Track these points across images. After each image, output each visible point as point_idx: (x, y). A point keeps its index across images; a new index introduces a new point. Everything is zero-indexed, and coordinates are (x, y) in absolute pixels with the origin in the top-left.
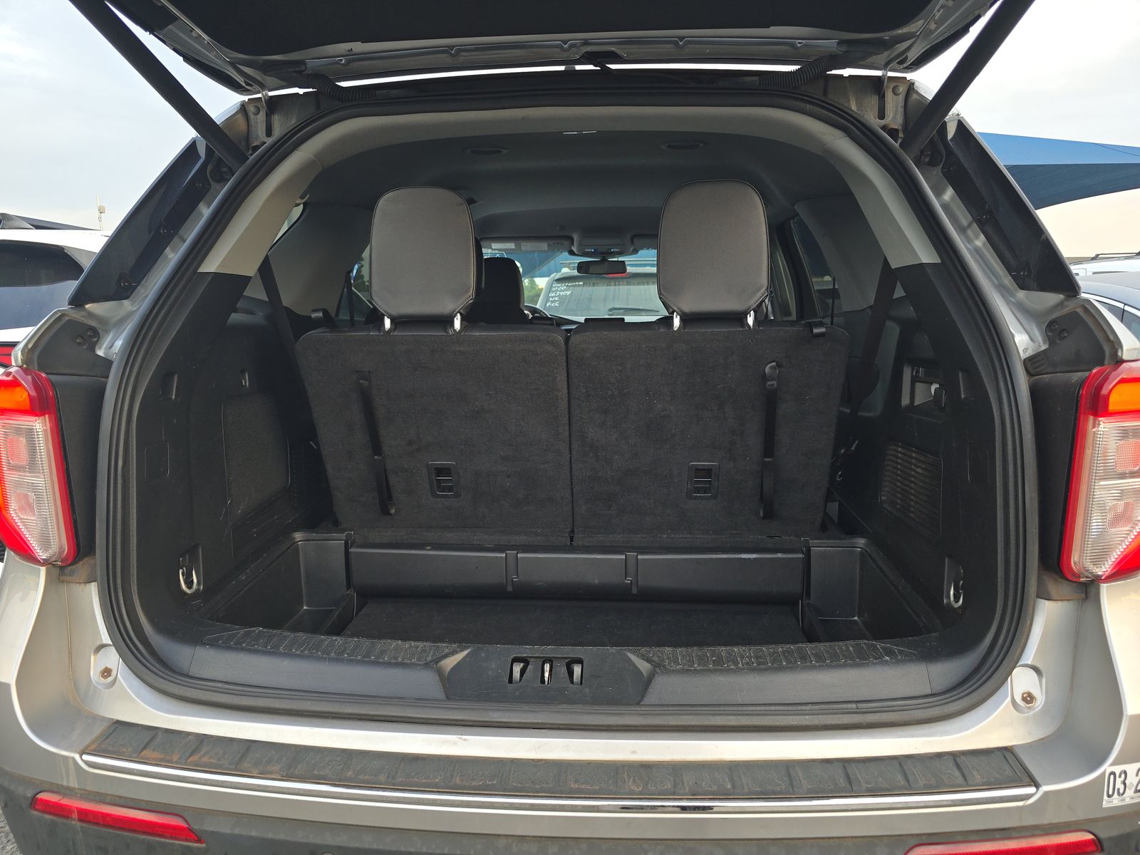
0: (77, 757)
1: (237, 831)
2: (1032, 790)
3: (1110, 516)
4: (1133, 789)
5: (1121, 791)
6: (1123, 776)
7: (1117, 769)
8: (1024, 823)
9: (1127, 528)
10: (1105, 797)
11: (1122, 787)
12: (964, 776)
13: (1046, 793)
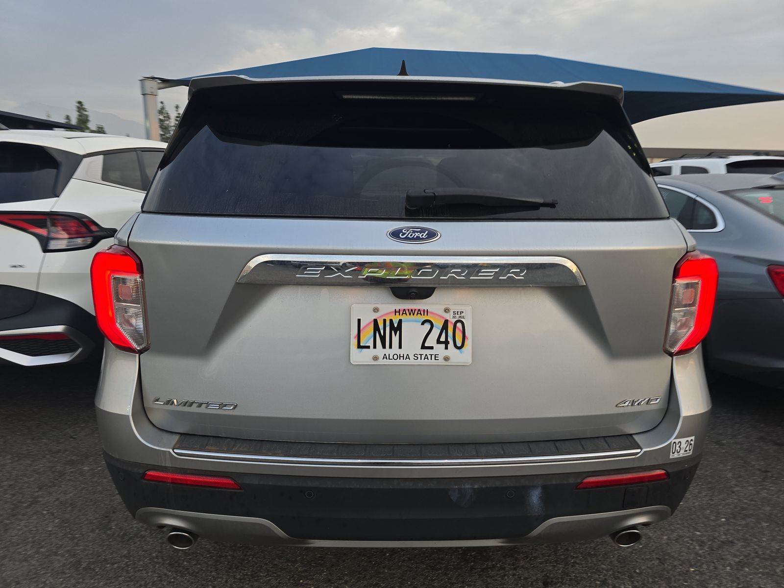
0: (171, 451)
1: (261, 483)
2: (639, 451)
3: (679, 324)
4: (684, 450)
5: (679, 451)
6: (679, 444)
7: (677, 441)
8: (635, 466)
9: (686, 330)
10: (671, 454)
11: (679, 449)
12: (608, 445)
13: (645, 452)
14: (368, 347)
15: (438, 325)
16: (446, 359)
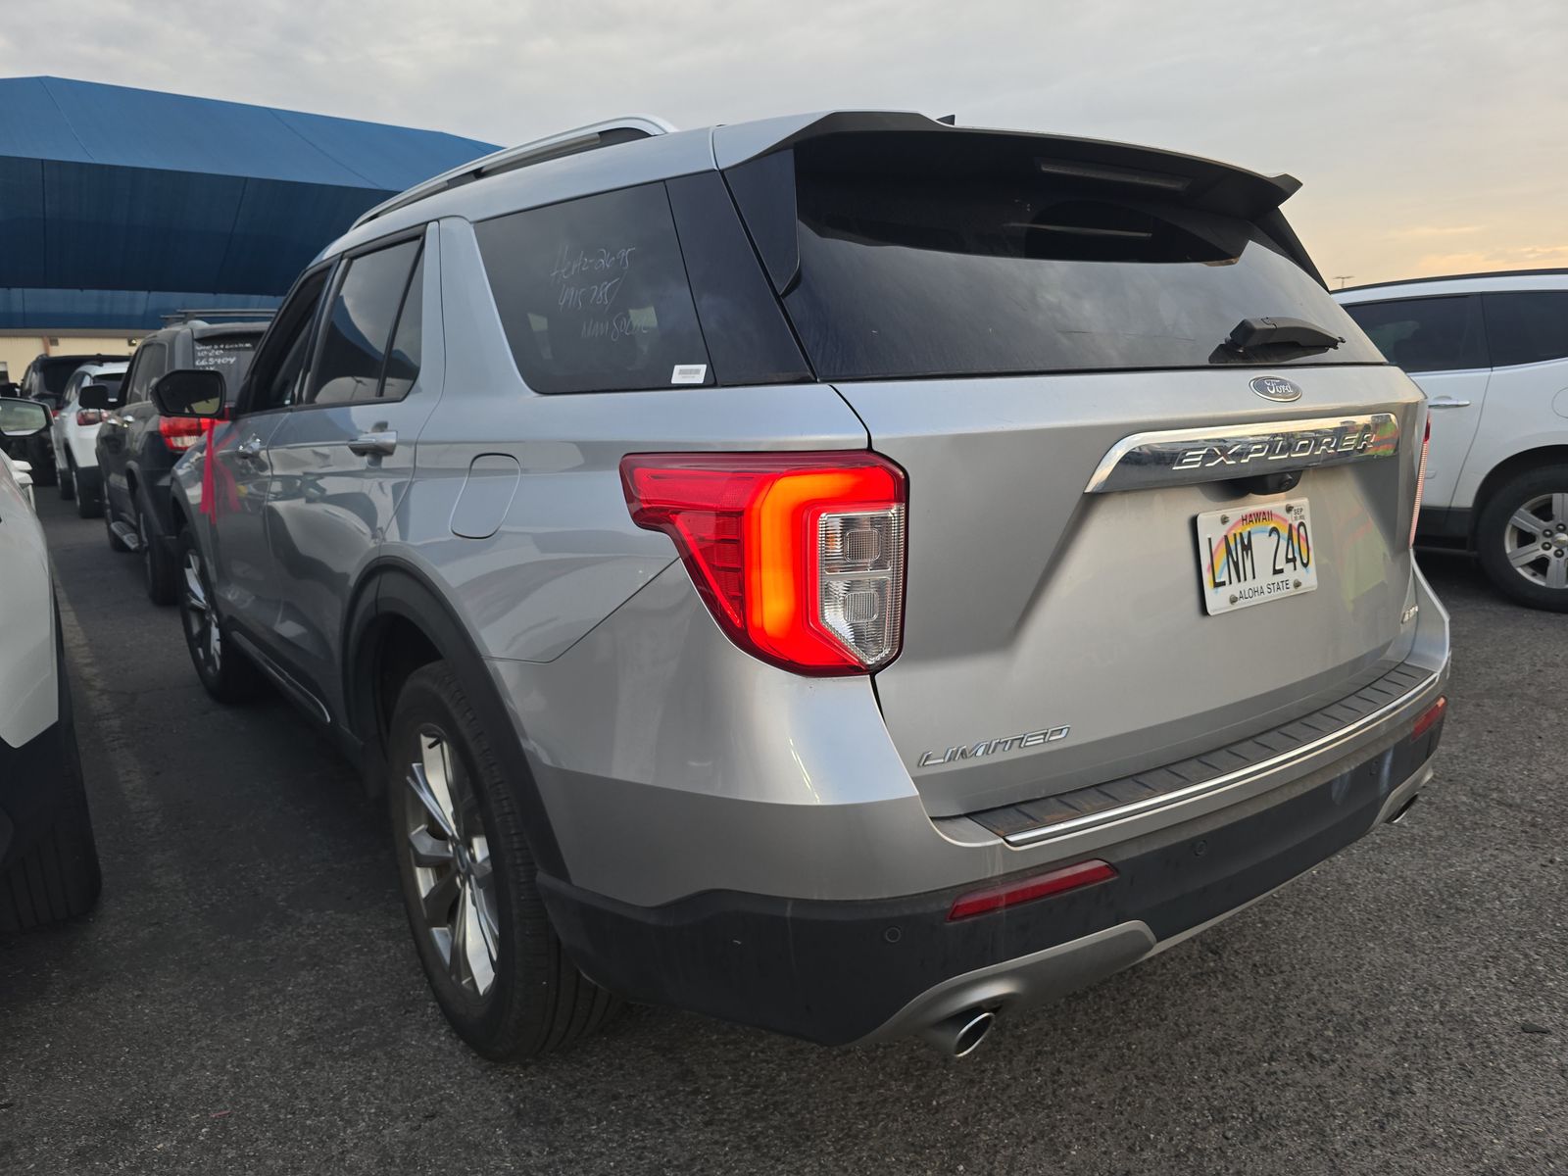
0: (1003, 842)
14: (1223, 584)
15: (1284, 533)
16: (1297, 585)
